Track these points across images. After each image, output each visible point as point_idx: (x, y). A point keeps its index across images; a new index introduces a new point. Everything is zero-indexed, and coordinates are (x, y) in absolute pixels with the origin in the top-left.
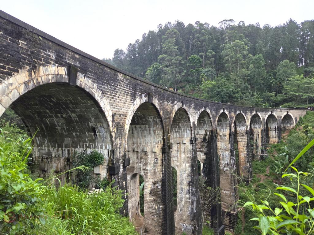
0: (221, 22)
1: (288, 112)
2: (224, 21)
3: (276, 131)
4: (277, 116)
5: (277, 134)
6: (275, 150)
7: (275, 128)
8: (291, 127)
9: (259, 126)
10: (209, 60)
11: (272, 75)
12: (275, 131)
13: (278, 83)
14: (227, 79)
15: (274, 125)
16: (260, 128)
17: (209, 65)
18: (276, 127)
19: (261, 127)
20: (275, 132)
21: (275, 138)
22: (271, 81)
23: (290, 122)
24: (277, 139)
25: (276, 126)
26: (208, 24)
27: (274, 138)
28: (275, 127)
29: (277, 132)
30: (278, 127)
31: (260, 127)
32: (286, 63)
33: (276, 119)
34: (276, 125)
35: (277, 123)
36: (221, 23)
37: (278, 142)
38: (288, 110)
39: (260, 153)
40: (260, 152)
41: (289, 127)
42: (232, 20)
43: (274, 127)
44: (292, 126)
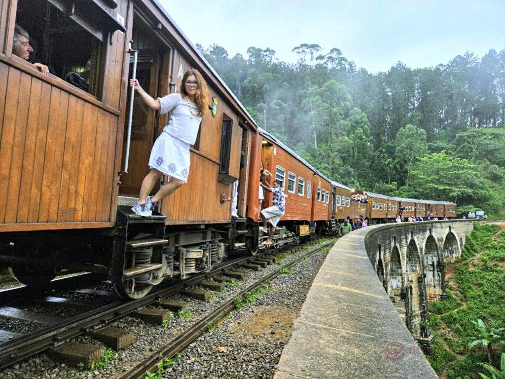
0: (298, 48)
1: (450, 228)
2: (303, 46)
3: (436, 272)
4: (437, 238)
5: (437, 278)
6: (442, 319)
7: (433, 265)
8: (452, 258)
9: (411, 266)
10: (276, 120)
11: (384, 150)
12: (434, 270)
13: (398, 166)
14: (312, 156)
15: (430, 258)
16: (413, 271)
17: (275, 128)
18: (435, 264)
19: (418, 268)
20: (434, 275)
21: (434, 286)
22: (385, 161)
23: (450, 248)
24: (438, 291)
25: (435, 260)
26: (272, 51)
27: (432, 288)
28: (433, 263)
29: (439, 275)
30: (439, 262)
31: (414, 268)
32: (410, 129)
33: (436, 245)
34: (435, 258)
35: (438, 254)
36: (297, 50)
37: (442, 298)
38: (450, 224)
39: (419, 335)
40: (419, 331)
41: (448, 256)
42: (318, 46)
43: (430, 263)
44: (454, 255)
